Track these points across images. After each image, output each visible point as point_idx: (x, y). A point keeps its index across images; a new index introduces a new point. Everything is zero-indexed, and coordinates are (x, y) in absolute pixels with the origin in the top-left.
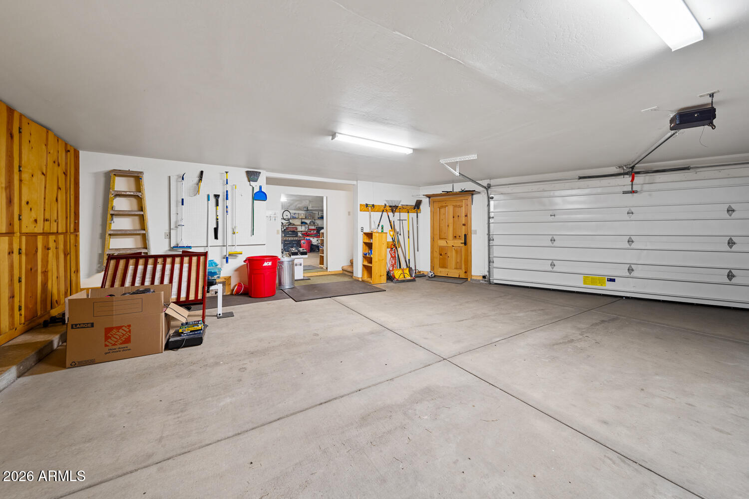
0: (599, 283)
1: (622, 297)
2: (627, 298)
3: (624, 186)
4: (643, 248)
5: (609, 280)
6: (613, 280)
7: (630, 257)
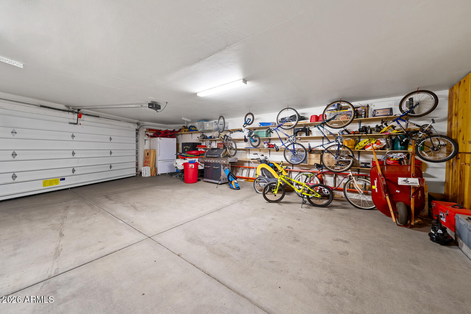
0: (55, 183)
1: (68, 189)
2: (71, 188)
3: (70, 119)
4: (80, 157)
5: (61, 179)
6: (64, 179)
7: (73, 163)
